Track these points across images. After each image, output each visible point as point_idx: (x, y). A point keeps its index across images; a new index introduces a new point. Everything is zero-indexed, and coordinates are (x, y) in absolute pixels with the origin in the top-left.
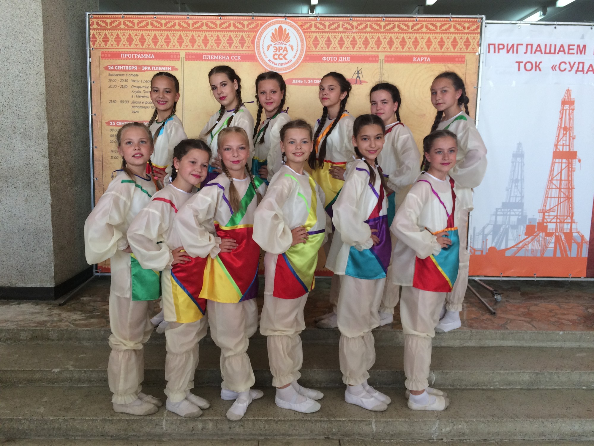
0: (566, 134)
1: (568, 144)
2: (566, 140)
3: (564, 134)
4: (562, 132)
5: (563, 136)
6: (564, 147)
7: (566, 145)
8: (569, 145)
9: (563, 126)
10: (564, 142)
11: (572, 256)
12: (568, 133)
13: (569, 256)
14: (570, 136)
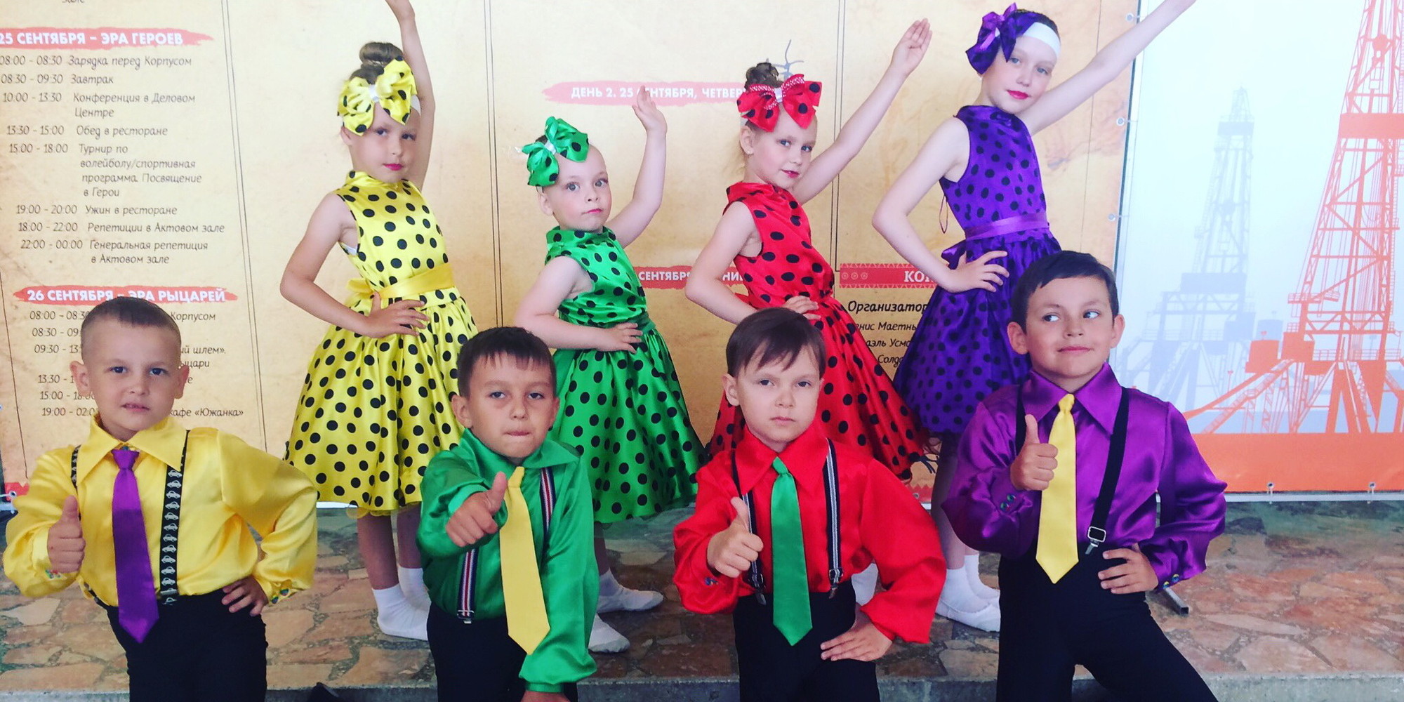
0: (1382, 59)
1: (1386, 91)
2: (1381, 79)
3: (1375, 61)
4: (1370, 51)
5: (1374, 66)
6: (1376, 99)
7: (1383, 95)
8: (1390, 96)
9: (1374, 35)
10: (1375, 85)
11: (1379, 431)
12: (1387, 57)
13: (1372, 430)
14: (1393, 67)
